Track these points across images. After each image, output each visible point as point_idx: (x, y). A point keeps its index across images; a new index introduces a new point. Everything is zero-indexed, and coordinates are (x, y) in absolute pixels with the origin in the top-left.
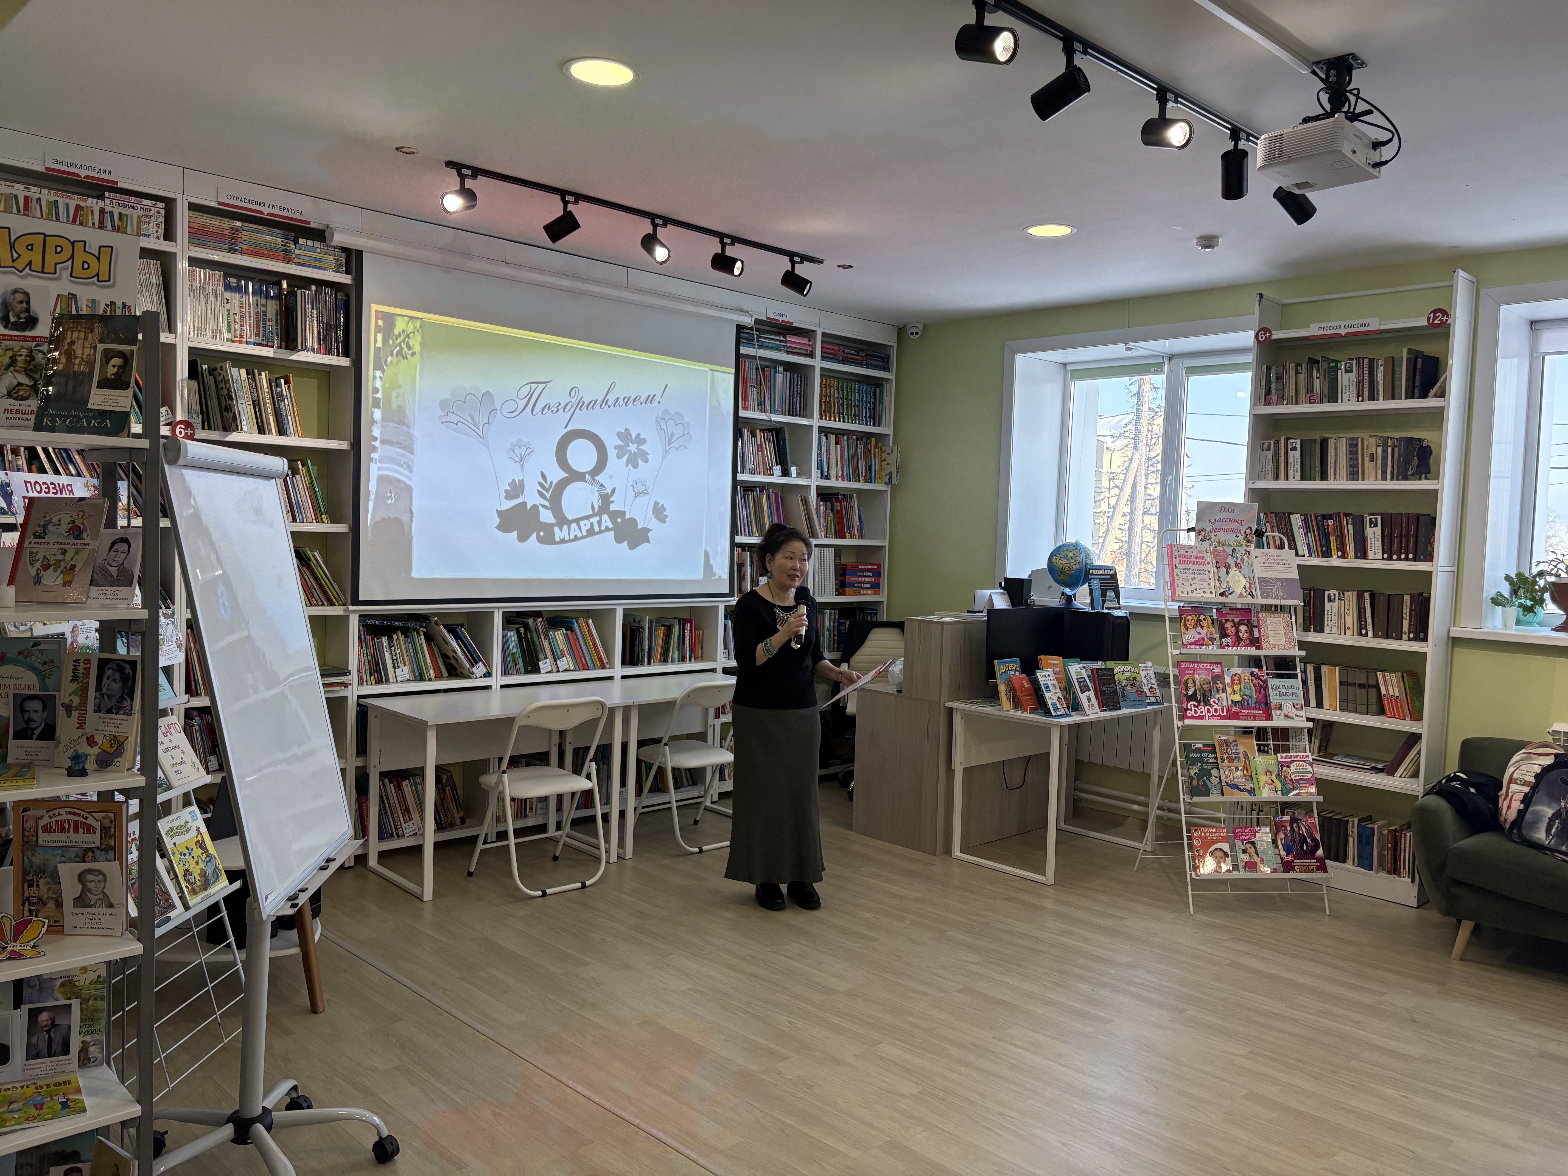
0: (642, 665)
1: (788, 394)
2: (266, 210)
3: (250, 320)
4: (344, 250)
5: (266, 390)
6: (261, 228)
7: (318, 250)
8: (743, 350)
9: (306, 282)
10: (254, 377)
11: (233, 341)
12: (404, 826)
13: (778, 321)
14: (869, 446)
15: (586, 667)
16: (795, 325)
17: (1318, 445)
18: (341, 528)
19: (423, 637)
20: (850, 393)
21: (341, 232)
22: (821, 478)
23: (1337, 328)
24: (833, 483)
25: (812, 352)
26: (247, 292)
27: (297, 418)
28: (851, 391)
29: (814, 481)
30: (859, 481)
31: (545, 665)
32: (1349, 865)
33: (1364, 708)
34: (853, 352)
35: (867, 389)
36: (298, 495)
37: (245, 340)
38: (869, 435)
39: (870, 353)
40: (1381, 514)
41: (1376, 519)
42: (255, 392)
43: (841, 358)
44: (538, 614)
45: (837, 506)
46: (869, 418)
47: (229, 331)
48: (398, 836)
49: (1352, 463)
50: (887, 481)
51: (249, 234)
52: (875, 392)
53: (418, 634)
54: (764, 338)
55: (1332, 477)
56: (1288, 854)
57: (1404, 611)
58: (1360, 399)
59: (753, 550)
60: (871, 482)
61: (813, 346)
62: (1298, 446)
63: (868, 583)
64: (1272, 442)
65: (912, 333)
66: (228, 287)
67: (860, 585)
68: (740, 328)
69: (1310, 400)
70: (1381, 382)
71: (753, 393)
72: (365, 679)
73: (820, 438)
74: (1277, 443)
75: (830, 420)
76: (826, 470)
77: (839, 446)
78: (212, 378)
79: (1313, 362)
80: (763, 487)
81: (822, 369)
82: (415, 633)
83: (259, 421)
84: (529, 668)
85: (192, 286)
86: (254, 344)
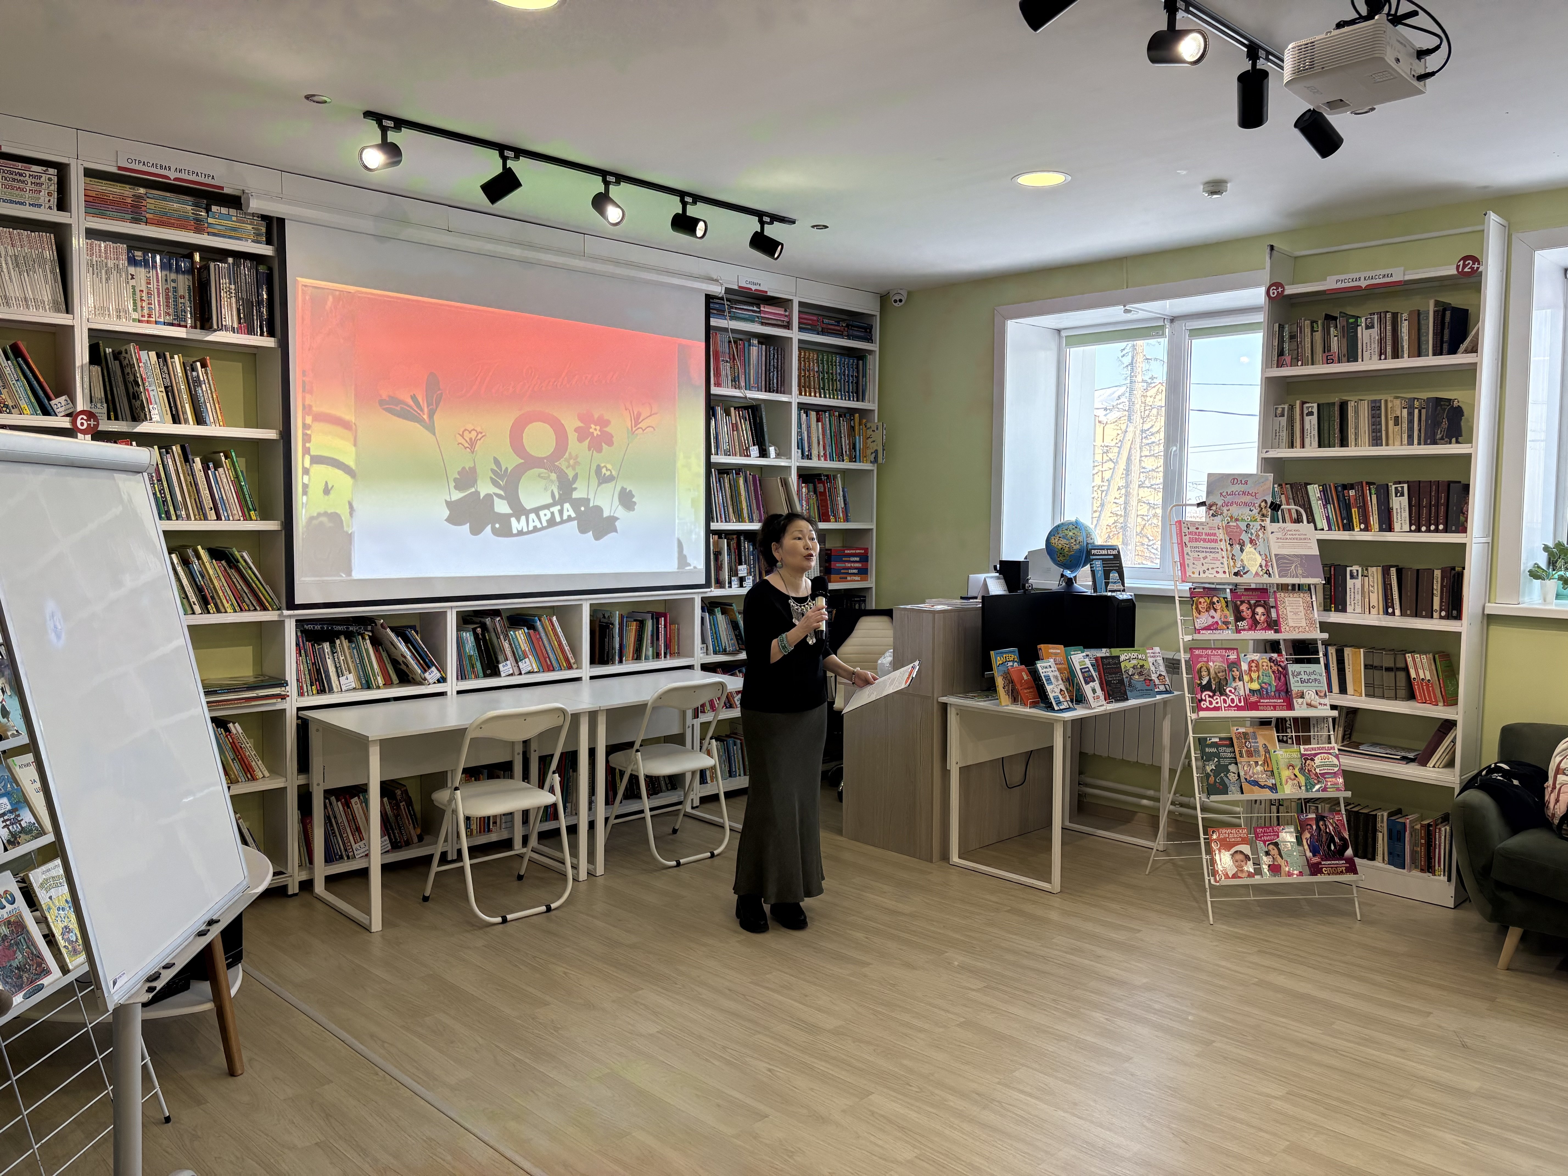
0: (613, 663)
1: (764, 368)
2: (172, 175)
3: (159, 297)
4: (264, 217)
5: (180, 375)
6: (168, 194)
7: (234, 219)
8: (714, 322)
9: (222, 254)
10: (165, 360)
11: (139, 321)
12: (355, 846)
13: (751, 290)
14: (852, 423)
15: (551, 668)
16: (769, 294)
17: (1337, 408)
18: (272, 525)
19: (368, 641)
20: (830, 366)
21: (258, 198)
22: (803, 459)
23: (1356, 280)
24: (814, 463)
25: (788, 322)
26: (154, 266)
27: (217, 405)
28: (832, 365)
29: (794, 462)
30: (843, 461)
31: (505, 668)
32: (1378, 863)
33: (1392, 693)
34: (833, 322)
35: (849, 361)
36: (222, 490)
37: (154, 319)
38: (852, 411)
39: (851, 323)
40: (1408, 482)
41: (1402, 488)
42: (167, 377)
43: (820, 329)
44: (496, 613)
45: (820, 487)
46: (852, 393)
47: (135, 310)
48: (348, 858)
49: (1374, 427)
50: (873, 459)
51: (154, 201)
52: (858, 365)
53: (363, 638)
54: (736, 308)
55: (1353, 443)
56: (1314, 855)
57: (1435, 587)
58: (1383, 357)
59: (731, 537)
60: (855, 461)
61: (790, 317)
62: (1315, 410)
63: (855, 568)
64: (1286, 407)
65: (895, 301)
66: (132, 261)
67: (846, 571)
68: (709, 298)
69: (1327, 360)
70: (1406, 337)
71: (726, 369)
72: (305, 690)
73: (799, 415)
74: (1292, 408)
75: (810, 395)
76: (807, 449)
77: (820, 423)
78: (117, 362)
79: (1329, 318)
80: (739, 469)
81: (800, 341)
82: (360, 637)
83: (173, 409)
84: (489, 672)
85: (91, 260)
86: (164, 324)
